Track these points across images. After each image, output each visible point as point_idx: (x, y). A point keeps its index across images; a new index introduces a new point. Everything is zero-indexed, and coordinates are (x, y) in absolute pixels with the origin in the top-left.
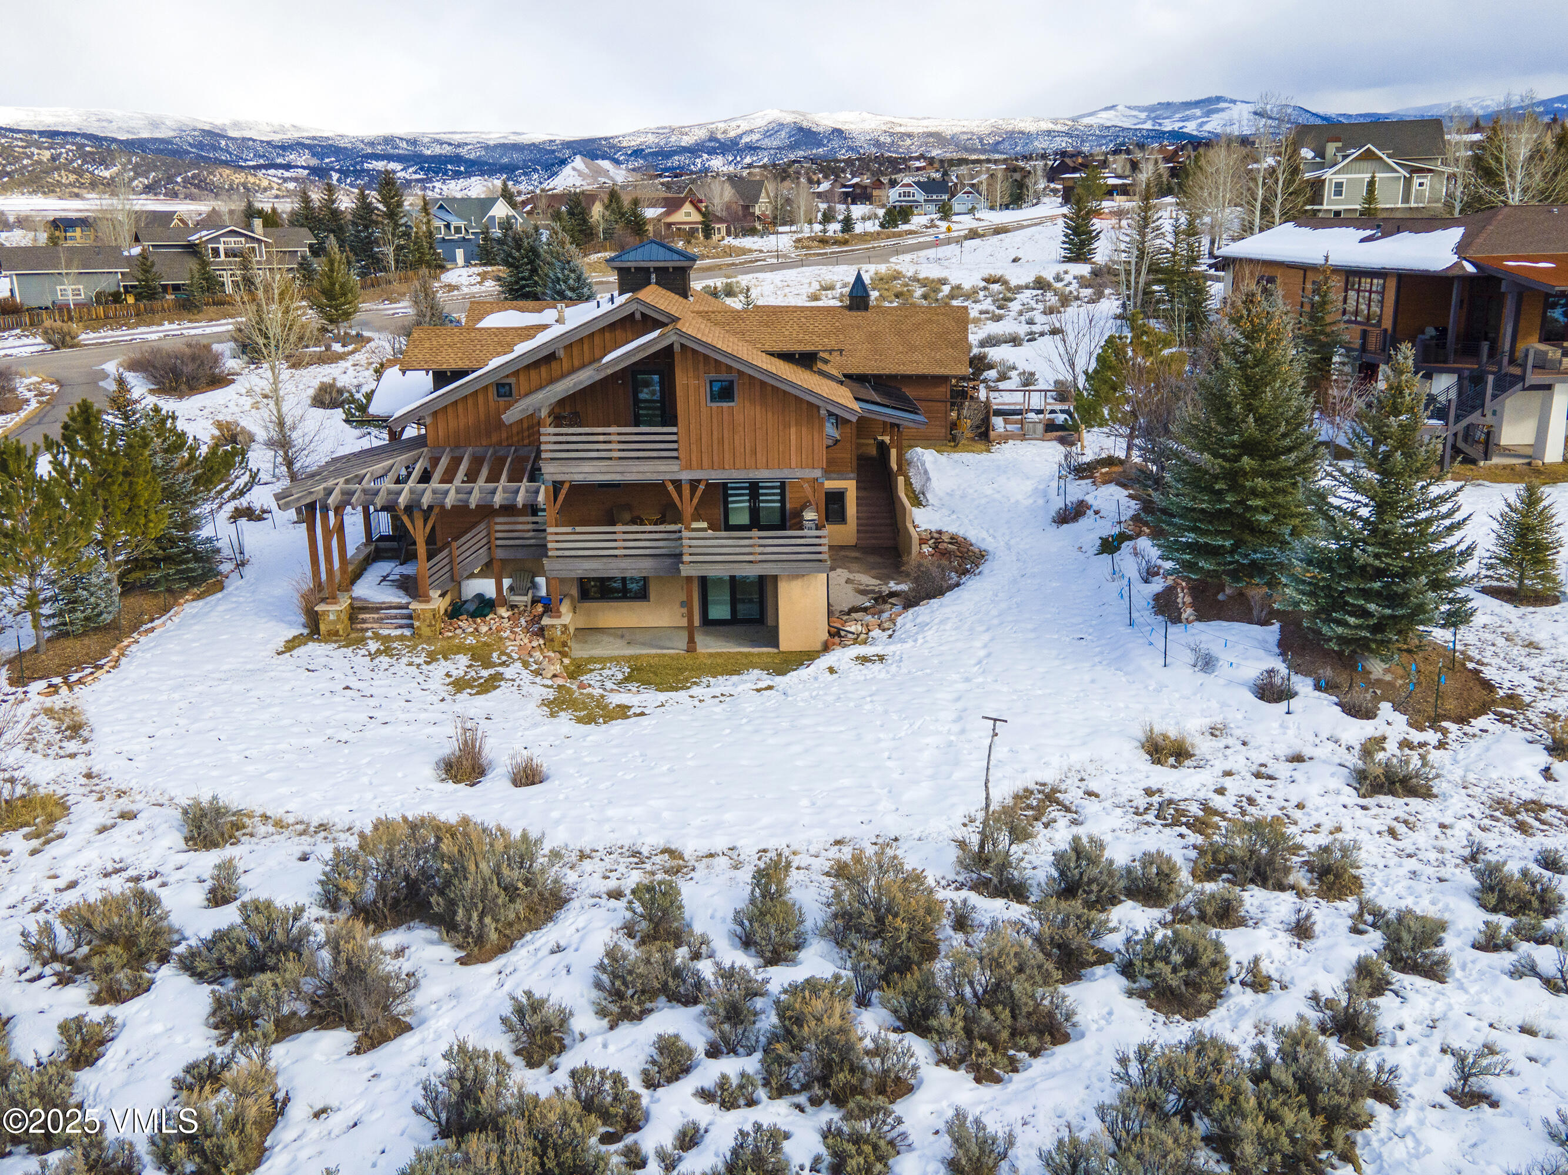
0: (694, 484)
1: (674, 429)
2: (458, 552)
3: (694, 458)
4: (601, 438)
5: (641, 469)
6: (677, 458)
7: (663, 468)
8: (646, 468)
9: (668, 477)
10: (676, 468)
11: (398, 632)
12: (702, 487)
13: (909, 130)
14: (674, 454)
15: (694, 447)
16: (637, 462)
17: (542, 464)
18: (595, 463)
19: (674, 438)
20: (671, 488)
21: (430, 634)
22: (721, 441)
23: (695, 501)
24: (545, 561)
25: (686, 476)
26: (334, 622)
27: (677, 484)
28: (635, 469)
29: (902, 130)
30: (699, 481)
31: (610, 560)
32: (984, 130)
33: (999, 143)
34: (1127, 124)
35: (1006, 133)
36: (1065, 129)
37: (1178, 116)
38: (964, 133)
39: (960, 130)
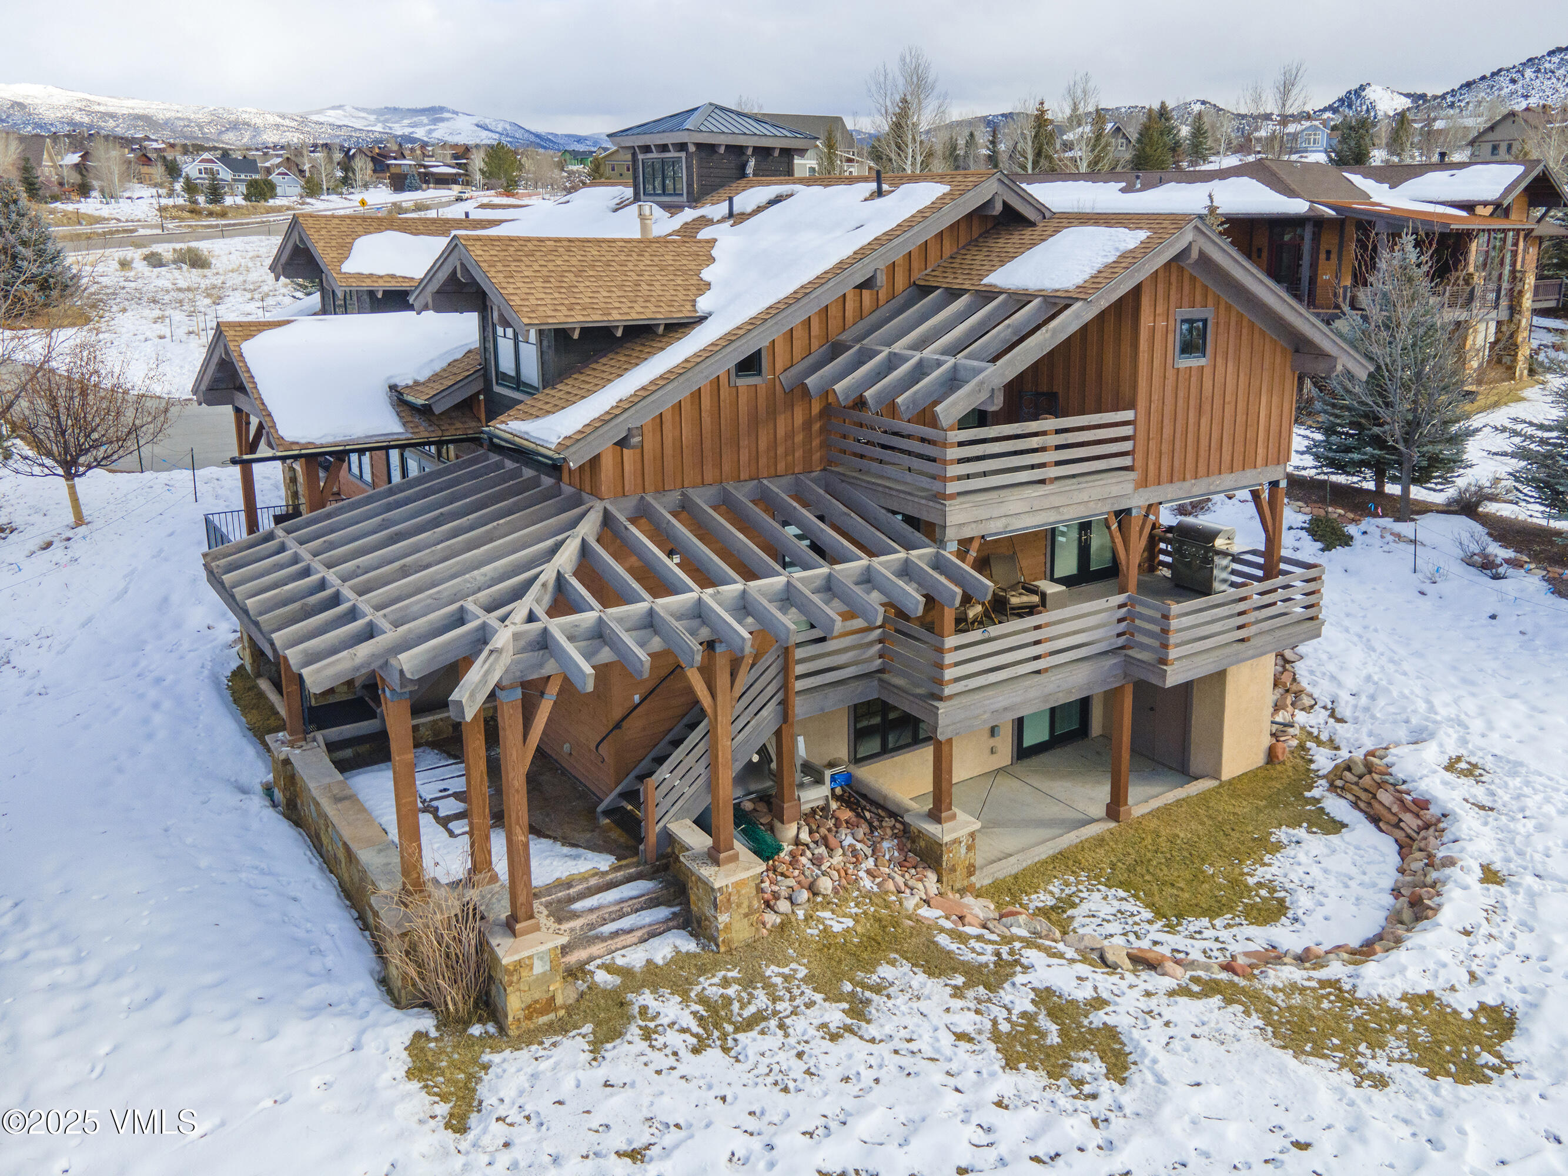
13: (111, 110)
29: (102, 109)
32: (202, 117)
33: (221, 133)
34: (358, 125)
35: (230, 123)
36: (294, 124)
37: (406, 122)
38: (179, 119)
39: (173, 114)
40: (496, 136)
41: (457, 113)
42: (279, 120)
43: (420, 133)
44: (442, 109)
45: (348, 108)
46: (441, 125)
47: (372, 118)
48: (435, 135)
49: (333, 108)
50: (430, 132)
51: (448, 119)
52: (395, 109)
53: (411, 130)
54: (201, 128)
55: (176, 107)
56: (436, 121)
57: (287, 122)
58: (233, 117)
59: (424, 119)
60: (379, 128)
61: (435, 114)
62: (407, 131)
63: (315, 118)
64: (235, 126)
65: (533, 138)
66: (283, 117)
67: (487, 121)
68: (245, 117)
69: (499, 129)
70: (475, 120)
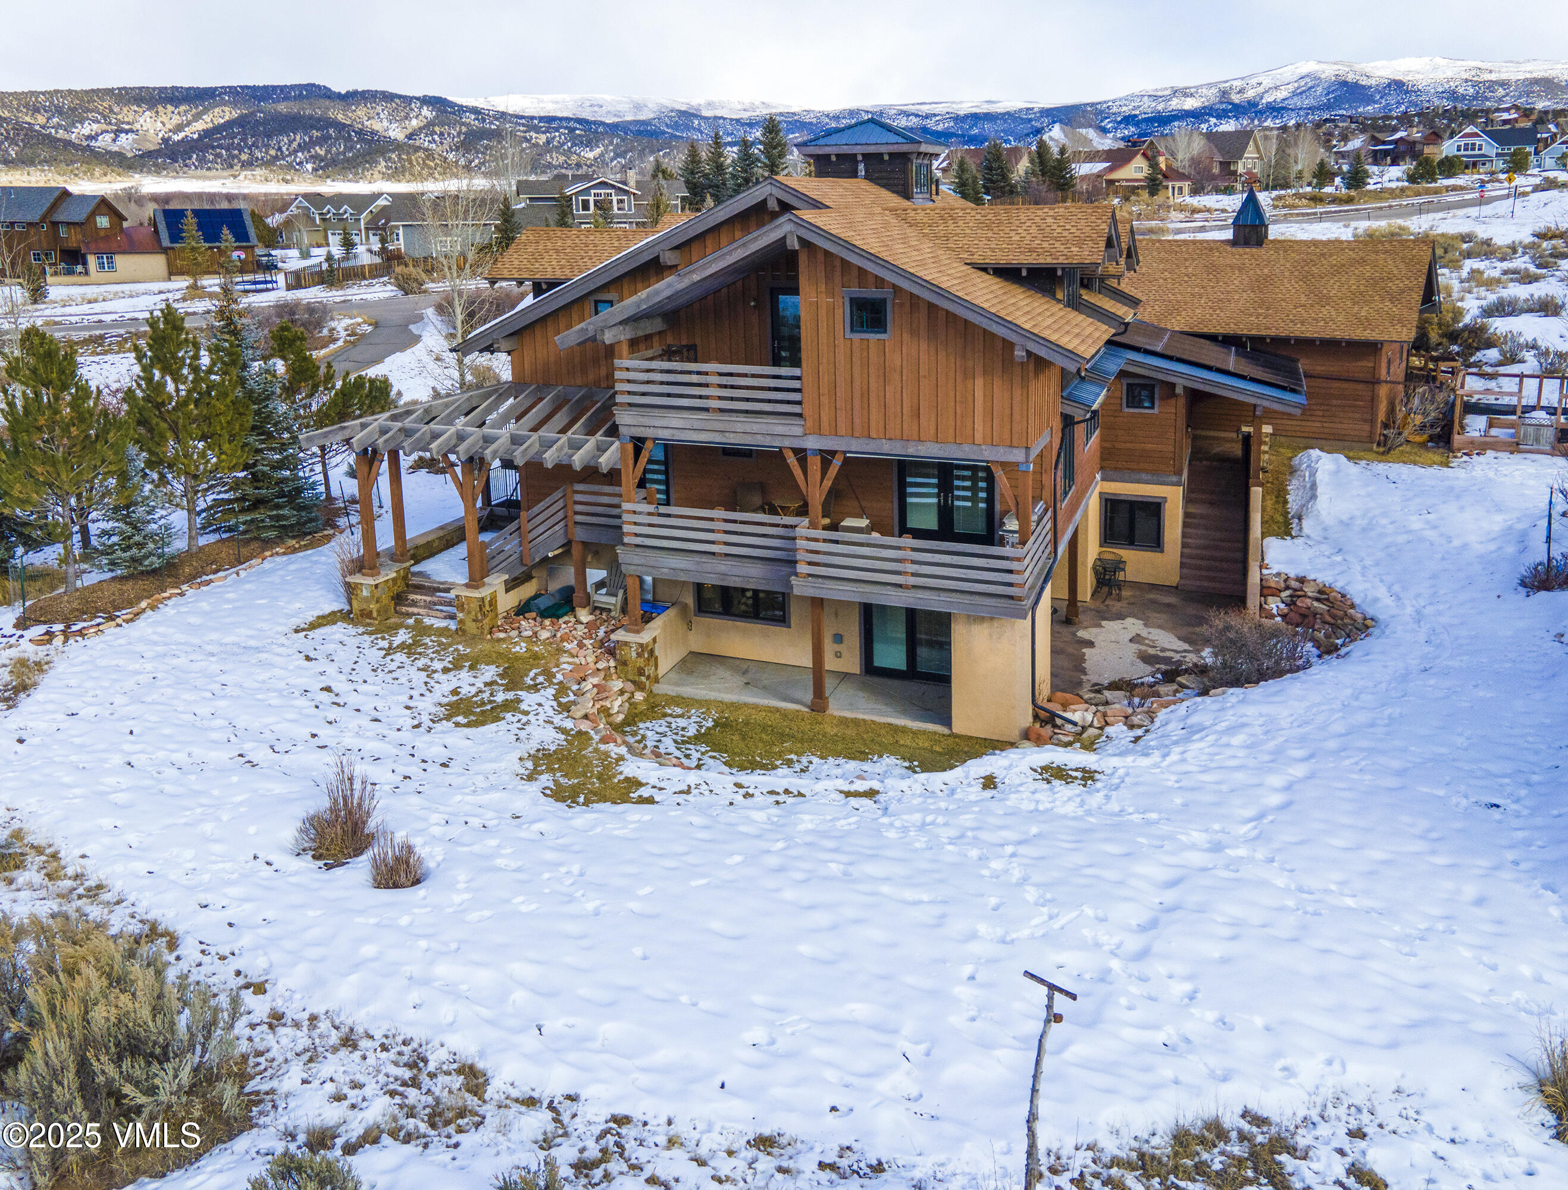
0: (827, 457)
1: (796, 372)
2: (530, 526)
3: (825, 419)
4: (695, 378)
5: (747, 428)
6: (800, 415)
7: (779, 429)
8: (755, 428)
9: (787, 443)
10: (798, 431)
11: (443, 624)
12: (837, 463)
14: (796, 409)
15: (825, 400)
16: (741, 418)
17: (615, 410)
18: (686, 414)
19: (796, 384)
20: (792, 460)
21: (475, 631)
22: (866, 394)
23: (828, 483)
24: (619, 550)
25: (812, 443)
26: (367, 600)
27: (801, 454)
28: (739, 428)
30: (833, 453)
31: (704, 559)
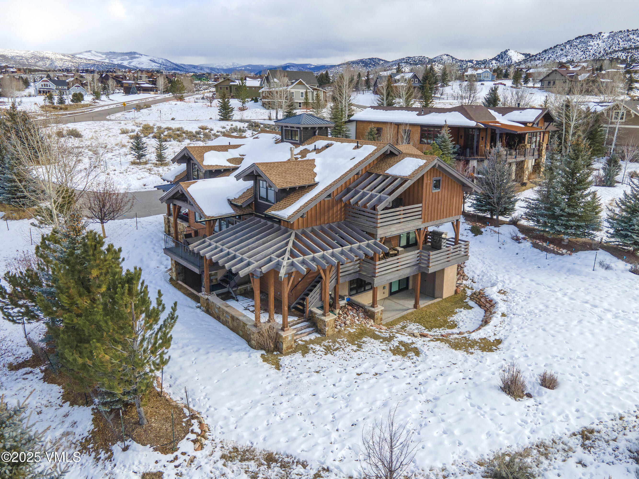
32: (28, 55)
33: (37, 62)
34: (98, 59)
35: (40, 58)
36: (69, 59)
37: (119, 58)
38: (17, 56)
39: (15, 54)
40: (159, 65)
41: (141, 55)
42: (62, 57)
43: (125, 63)
44: (135, 53)
45: (93, 52)
46: (135, 60)
47: (104, 56)
48: (133, 64)
49: (87, 52)
50: (130, 63)
51: (137, 57)
52: (114, 53)
53: (121, 62)
54: (27, 60)
55: (16, 52)
56: (132, 58)
57: (66, 58)
58: (42, 55)
59: (127, 57)
60: (107, 61)
61: (132, 55)
62: (120, 62)
63: (78, 56)
64: (43, 59)
65: (175, 66)
66: (64, 55)
67: (155, 59)
68: (47, 55)
69: (160, 62)
70: (149, 58)
